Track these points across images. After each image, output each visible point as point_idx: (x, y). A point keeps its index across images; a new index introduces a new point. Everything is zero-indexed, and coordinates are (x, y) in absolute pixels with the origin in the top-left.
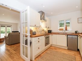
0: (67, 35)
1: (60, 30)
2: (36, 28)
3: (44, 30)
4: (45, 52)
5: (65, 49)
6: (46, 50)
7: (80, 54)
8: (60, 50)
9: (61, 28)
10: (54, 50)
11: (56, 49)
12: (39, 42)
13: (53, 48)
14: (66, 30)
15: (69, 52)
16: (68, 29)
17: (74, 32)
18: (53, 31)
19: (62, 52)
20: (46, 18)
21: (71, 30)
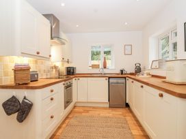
0: (109, 78)
5: (105, 108)
7: (131, 111)
10: (83, 114)
11: (88, 111)
12: (52, 99)
13: (81, 110)
14: (105, 67)
15: (114, 112)
16: (107, 66)
19: (102, 115)
21: (113, 67)
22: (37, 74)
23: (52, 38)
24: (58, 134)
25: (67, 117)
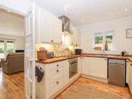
0: (108, 59)
1: (96, 49)
2: (55, 46)
3: (68, 49)
4: (68, 89)
5: (104, 83)
6: (71, 85)
8: (96, 85)
9: (97, 45)
10: (84, 84)
11: (88, 83)
12: (58, 71)
13: (84, 81)
14: (106, 49)
16: (109, 48)
17: (120, 53)
18: (84, 52)
20: (72, 28)
21: (114, 50)
22: (53, 54)
23: (63, 31)
24: (63, 94)
25: (72, 84)
